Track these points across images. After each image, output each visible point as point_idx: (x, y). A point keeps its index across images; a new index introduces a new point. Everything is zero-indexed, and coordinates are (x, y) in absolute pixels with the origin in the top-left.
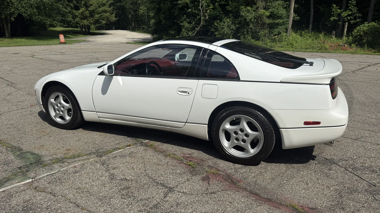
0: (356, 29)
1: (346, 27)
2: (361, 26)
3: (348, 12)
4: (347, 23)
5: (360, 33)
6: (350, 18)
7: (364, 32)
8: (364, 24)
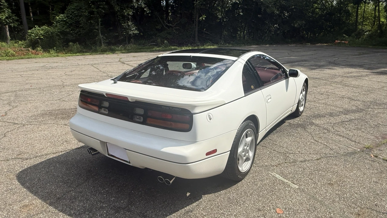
0: (29, 32)
1: (8, 30)
2: (33, 29)
3: (4, 14)
4: (7, 26)
5: (39, 36)
6: (9, 21)
7: (43, 36)
8: (35, 27)
